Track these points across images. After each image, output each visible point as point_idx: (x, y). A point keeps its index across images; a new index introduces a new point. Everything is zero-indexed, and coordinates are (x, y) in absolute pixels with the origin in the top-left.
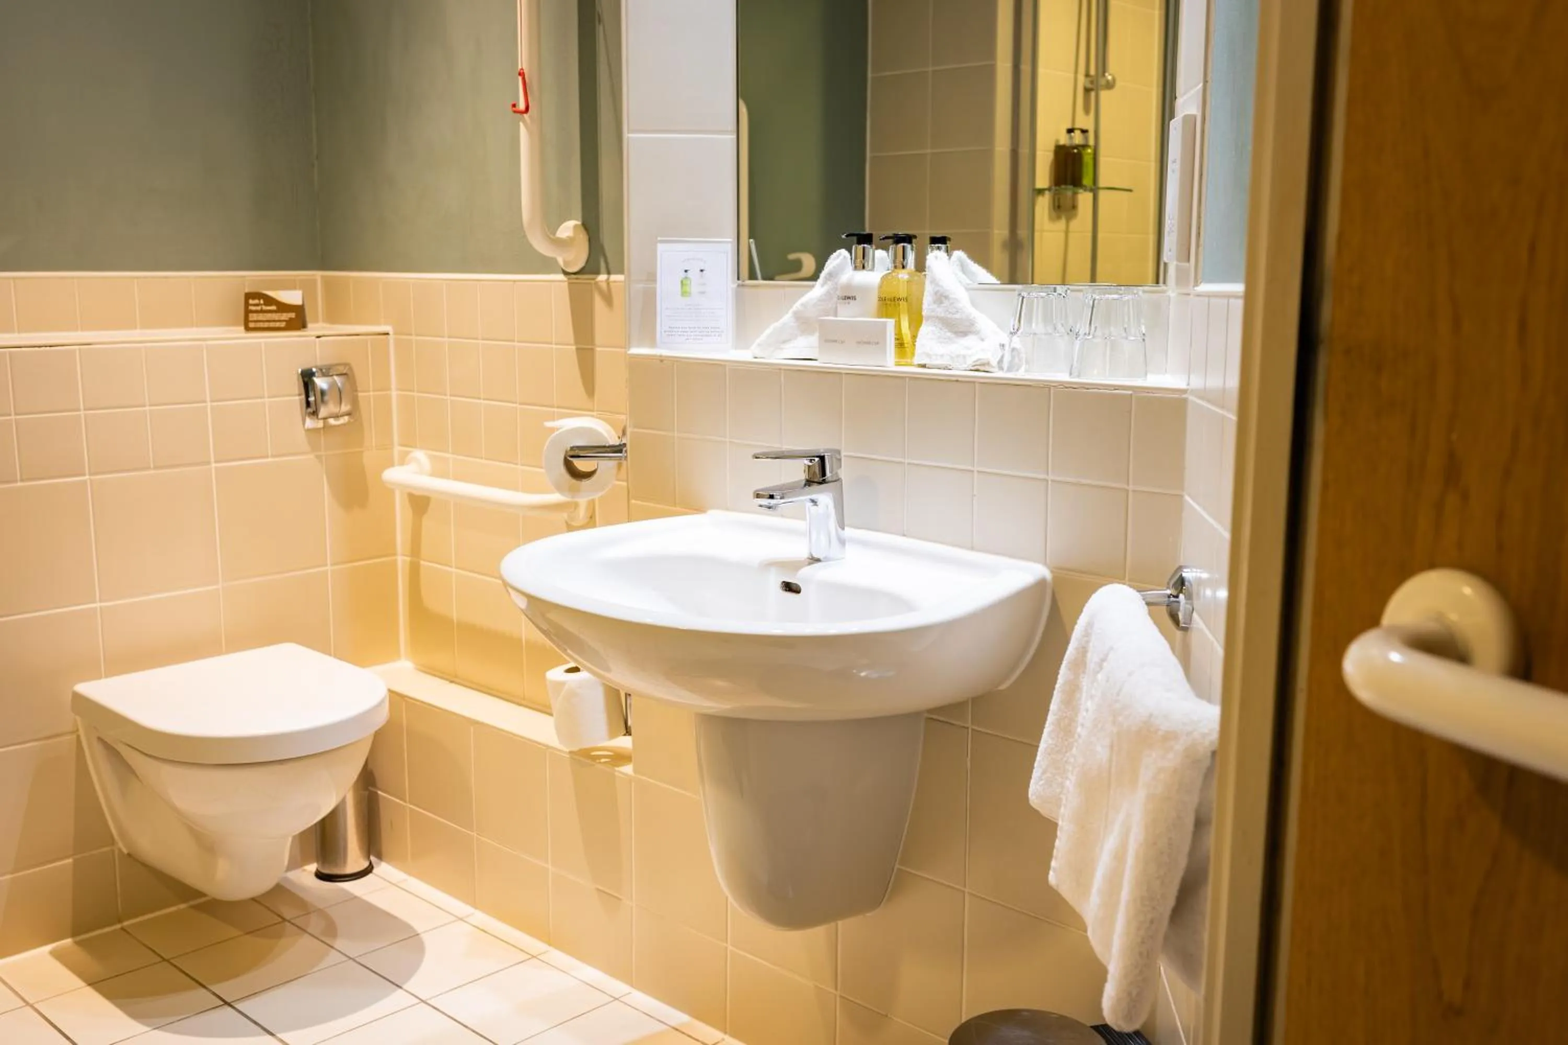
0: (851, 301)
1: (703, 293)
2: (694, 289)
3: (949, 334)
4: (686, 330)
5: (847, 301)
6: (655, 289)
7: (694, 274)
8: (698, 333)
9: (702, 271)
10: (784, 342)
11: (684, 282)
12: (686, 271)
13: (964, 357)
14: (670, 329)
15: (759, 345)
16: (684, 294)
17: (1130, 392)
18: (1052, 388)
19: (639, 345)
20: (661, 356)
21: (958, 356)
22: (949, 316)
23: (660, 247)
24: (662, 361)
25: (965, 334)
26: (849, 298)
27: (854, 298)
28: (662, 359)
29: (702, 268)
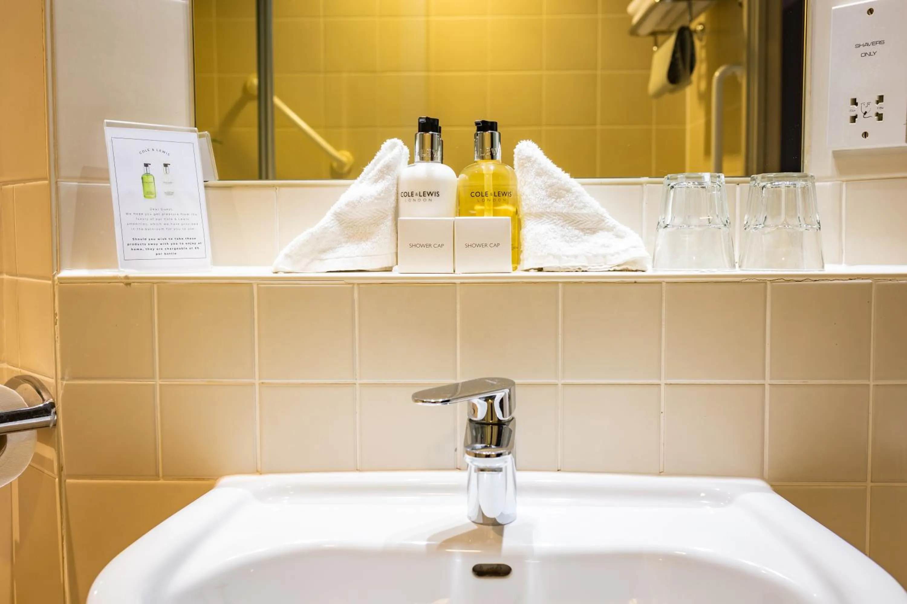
0: (433, 198)
1: (170, 194)
2: (160, 188)
3: (577, 232)
4: (153, 242)
5: (427, 197)
6: (109, 189)
7: (156, 169)
8: (169, 246)
9: (166, 165)
10: (324, 251)
11: (146, 179)
12: (146, 165)
13: (604, 256)
14: (135, 242)
15: (287, 256)
16: (147, 194)
17: (869, 281)
18: (768, 282)
19: (73, 266)
20: (127, 277)
21: (595, 256)
22: (577, 211)
23: (109, 133)
24: (128, 284)
25: (593, 231)
26: (430, 194)
27: (437, 194)
28: (128, 282)
29: (166, 163)
